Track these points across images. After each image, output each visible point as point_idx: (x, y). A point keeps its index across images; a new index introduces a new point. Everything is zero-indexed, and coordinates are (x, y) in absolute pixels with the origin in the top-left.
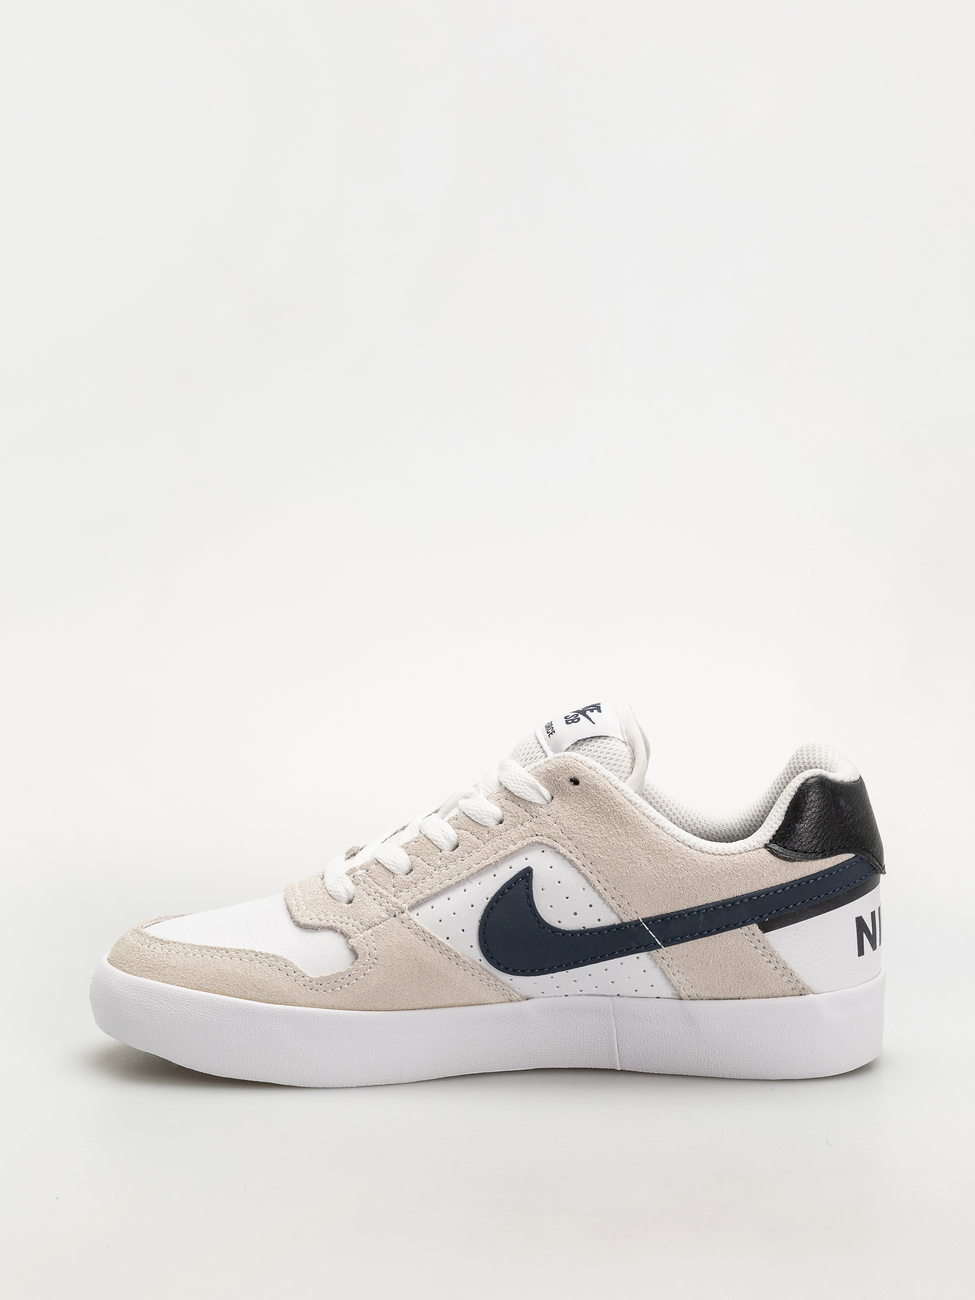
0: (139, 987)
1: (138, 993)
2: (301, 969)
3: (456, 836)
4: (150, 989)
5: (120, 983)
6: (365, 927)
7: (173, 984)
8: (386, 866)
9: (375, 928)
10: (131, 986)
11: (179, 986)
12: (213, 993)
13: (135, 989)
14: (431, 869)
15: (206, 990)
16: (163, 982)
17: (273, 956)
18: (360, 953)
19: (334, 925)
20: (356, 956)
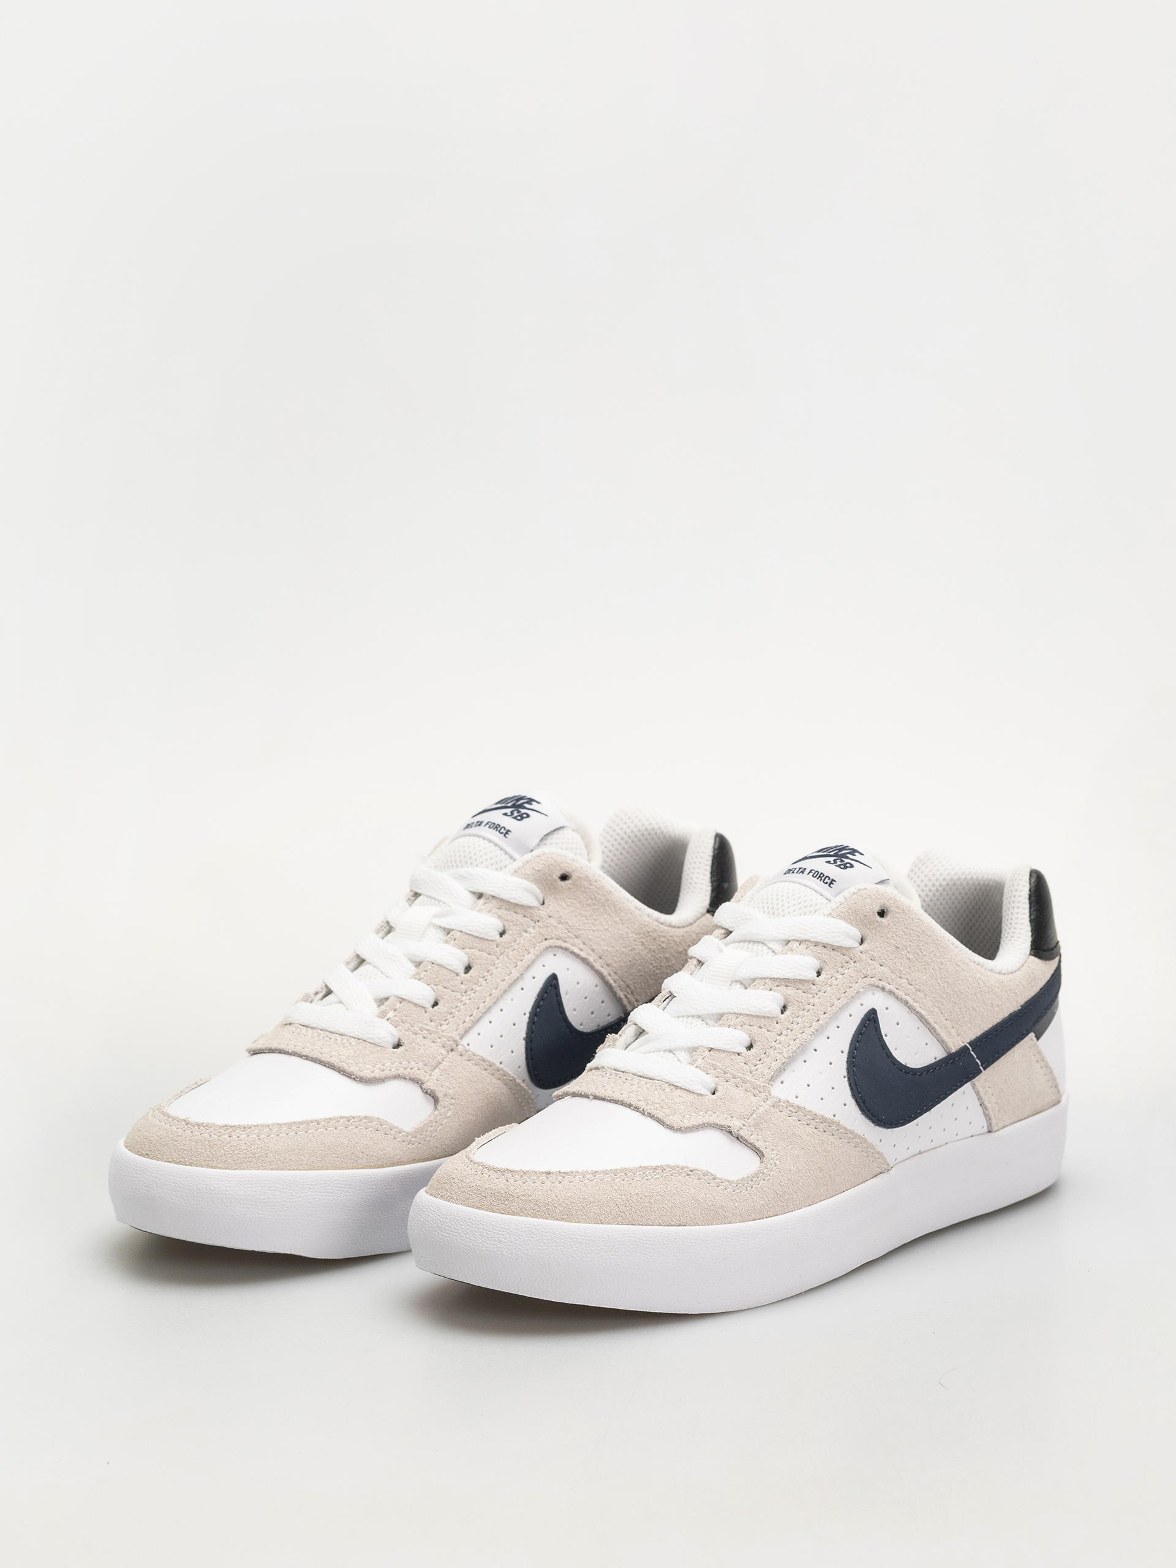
0: (252, 1181)
1: (252, 1188)
2: (396, 1125)
3: (466, 956)
4: (265, 1180)
5: (223, 1181)
6: (431, 1068)
7: (283, 1169)
8: (415, 1001)
9: (441, 1066)
10: (241, 1182)
11: (289, 1170)
12: (327, 1169)
13: (247, 1184)
14: (458, 995)
15: (318, 1168)
16: (271, 1169)
17: (365, 1117)
18: (440, 1095)
19: (399, 1072)
20: (436, 1100)
